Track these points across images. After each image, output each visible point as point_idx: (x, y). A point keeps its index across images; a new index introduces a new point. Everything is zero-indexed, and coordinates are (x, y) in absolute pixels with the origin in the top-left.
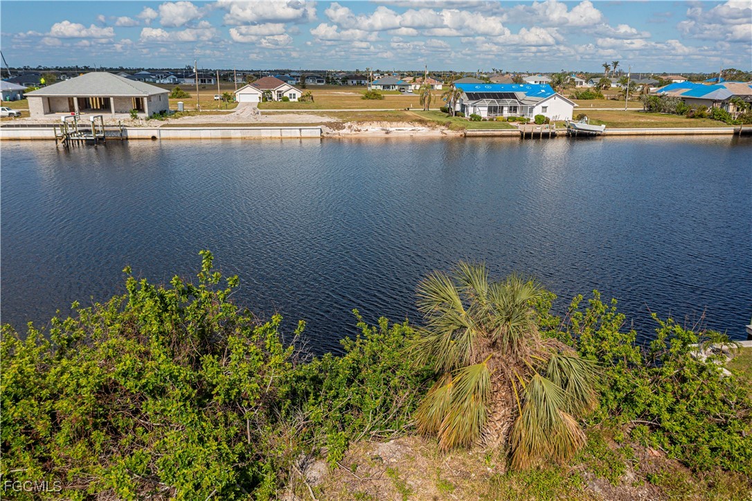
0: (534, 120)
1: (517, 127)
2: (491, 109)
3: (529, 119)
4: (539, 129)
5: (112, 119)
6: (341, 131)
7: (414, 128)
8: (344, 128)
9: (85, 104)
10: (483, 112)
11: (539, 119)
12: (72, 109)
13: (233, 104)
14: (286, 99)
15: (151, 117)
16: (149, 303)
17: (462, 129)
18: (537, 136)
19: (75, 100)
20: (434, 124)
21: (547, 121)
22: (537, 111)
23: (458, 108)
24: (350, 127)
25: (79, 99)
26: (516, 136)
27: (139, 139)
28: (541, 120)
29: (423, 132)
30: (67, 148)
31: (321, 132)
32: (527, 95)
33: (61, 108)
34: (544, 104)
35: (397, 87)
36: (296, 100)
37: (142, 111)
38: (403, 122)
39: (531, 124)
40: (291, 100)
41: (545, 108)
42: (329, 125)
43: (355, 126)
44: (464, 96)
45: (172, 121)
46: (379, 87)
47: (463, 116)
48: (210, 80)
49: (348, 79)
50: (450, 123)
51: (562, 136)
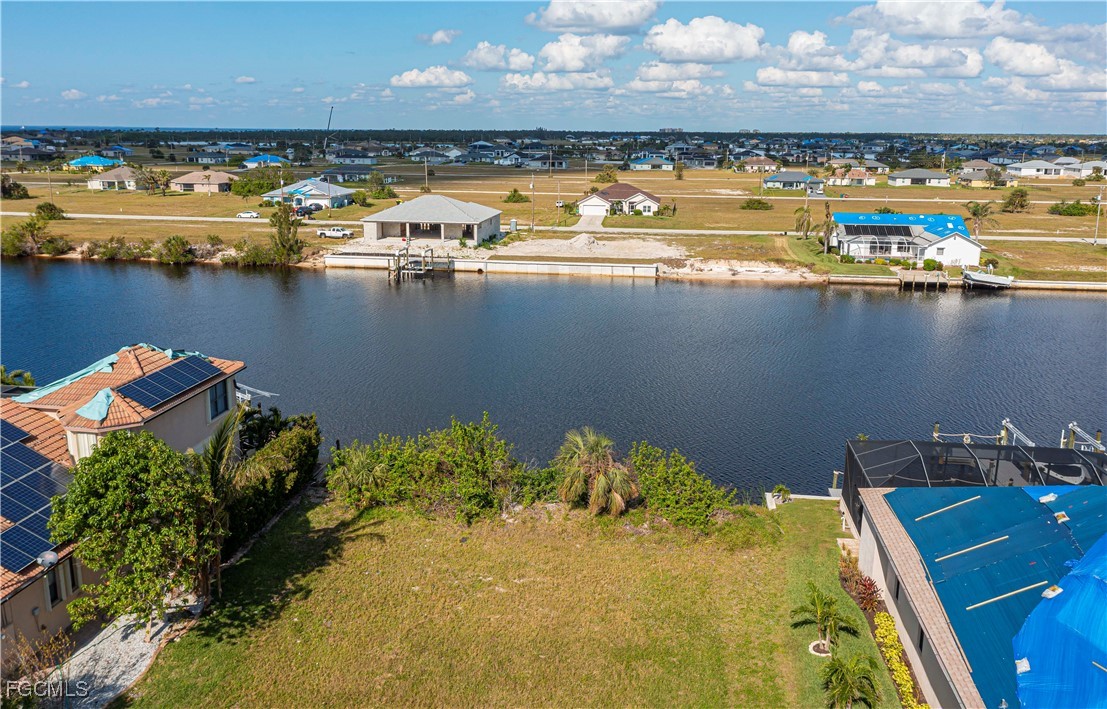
0: (923, 265)
1: (898, 272)
2: (874, 247)
3: (915, 264)
4: (925, 277)
5: (441, 249)
6: (681, 270)
7: (768, 269)
8: (685, 266)
9: (417, 230)
10: (862, 251)
11: (930, 264)
12: (403, 234)
13: (574, 218)
14: (639, 213)
15: (480, 245)
16: (460, 432)
17: (827, 273)
18: (920, 286)
19: (408, 226)
20: (793, 265)
21: (939, 267)
22: (931, 254)
23: (832, 242)
24: (692, 265)
25: (411, 224)
26: (895, 285)
27: (465, 271)
28: (931, 266)
29: (779, 274)
30: (398, 282)
31: (657, 270)
32: (925, 229)
33: (392, 233)
34: (940, 245)
35: (802, 185)
36: (651, 214)
37: (472, 237)
38: (756, 261)
39: (920, 269)
40: (645, 214)
41: (941, 250)
42: (669, 262)
43: (698, 265)
44: (841, 228)
45: (501, 250)
46: (778, 185)
48: (561, 164)
50: (814, 264)
51: (956, 287)
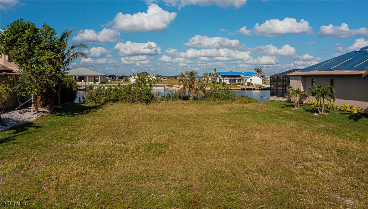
1: (240, 86)
2: (230, 81)
3: (244, 84)
4: (248, 87)
6: (172, 88)
8: (174, 87)
10: (228, 82)
11: (249, 83)
18: (247, 89)
21: (252, 84)
22: (248, 81)
23: (218, 81)
24: (175, 87)
26: (240, 89)
28: (249, 84)
31: (165, 88)
32: (245, 75)
34: (251, 78)
35: (198, 79)
39: (246, 85)
41: (251, 80)
42: (168, 86)
43: (178, 86)
44: (220, 76)
47: (220, 83)
49: (177, 77)
51: (257, 89)
